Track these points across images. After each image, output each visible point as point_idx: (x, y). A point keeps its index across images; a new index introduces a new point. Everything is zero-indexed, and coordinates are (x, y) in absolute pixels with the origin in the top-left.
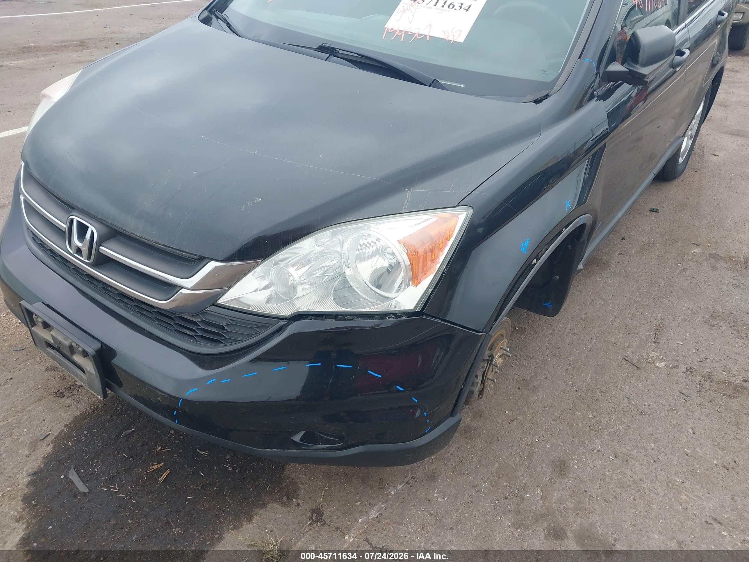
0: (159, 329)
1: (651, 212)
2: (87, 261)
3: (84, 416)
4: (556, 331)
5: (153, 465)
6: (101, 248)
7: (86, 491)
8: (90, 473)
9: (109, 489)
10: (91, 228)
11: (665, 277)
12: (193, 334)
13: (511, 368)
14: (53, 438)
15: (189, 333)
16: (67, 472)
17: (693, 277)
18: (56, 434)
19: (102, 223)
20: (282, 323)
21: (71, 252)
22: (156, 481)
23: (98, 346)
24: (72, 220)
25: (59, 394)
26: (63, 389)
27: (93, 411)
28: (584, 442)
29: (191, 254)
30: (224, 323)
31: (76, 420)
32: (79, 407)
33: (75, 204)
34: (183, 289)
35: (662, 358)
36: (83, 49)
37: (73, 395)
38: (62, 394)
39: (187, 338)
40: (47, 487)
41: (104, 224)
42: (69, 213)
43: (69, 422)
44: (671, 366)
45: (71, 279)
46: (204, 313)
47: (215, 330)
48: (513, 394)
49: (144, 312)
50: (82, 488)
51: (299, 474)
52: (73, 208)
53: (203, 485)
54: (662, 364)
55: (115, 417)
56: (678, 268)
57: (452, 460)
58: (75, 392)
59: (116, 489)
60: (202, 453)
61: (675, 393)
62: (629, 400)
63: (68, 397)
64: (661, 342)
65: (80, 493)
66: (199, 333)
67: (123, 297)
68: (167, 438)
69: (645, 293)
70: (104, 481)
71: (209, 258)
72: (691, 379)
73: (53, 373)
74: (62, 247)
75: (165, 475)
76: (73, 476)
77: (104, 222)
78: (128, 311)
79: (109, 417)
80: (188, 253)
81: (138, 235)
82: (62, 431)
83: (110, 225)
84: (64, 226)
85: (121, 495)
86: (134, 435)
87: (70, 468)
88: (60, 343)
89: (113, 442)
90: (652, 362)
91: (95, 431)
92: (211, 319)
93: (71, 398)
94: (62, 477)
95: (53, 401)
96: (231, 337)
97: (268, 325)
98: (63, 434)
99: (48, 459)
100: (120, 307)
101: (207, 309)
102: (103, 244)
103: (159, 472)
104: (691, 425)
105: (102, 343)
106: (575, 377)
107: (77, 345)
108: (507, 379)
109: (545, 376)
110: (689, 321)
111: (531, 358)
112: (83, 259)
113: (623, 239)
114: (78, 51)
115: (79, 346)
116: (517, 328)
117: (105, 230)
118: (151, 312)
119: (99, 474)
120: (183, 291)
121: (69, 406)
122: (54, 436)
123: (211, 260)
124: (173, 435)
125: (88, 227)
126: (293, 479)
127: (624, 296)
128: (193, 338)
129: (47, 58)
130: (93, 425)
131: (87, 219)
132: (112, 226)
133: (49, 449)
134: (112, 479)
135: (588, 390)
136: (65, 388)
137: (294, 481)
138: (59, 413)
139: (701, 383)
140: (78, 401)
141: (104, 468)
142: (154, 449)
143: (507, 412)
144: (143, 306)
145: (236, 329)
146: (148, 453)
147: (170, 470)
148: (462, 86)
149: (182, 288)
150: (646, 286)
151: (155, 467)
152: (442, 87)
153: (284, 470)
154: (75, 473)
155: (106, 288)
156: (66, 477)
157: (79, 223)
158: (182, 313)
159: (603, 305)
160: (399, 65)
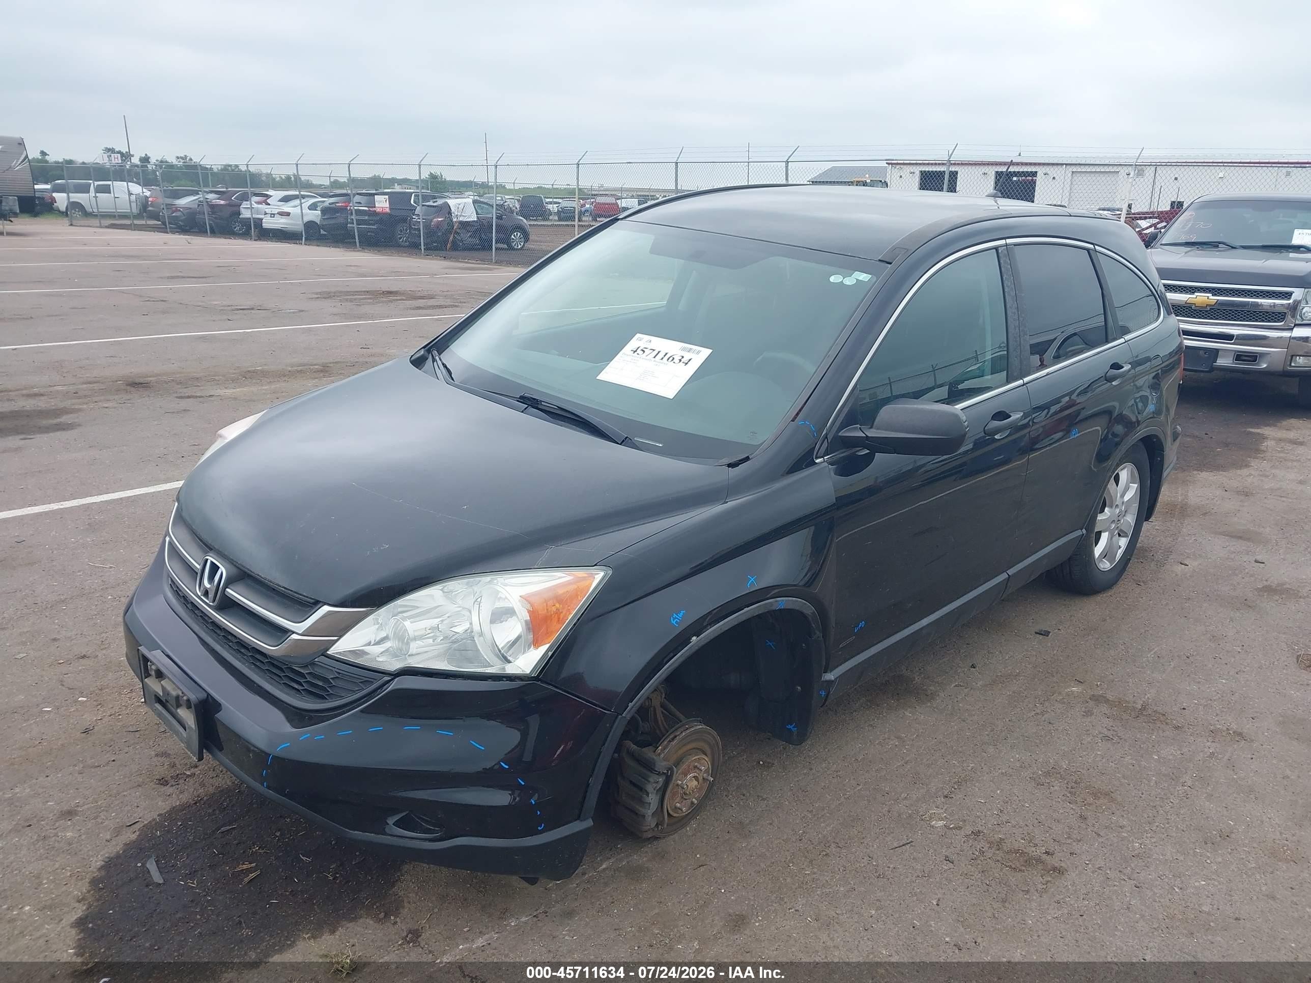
0: (268, 682)
1: (1038, 635)
2: (211, 604)
3: (184, 807)
4: (814, 771)
5: (243, 864)
6: (228, 590)
7: (161, 881)
8: (171, 865)
9: (186, 883)
10: (222, 569)
11: (1007, 720)
12: (300, 688)
13: (730, 808)
14: (141, 826)
15: (296, 686)
16: (146, 861)
17: (1050, 723)
18: (146, 822)
19: (233, 564)
20: (387, 678)
21: (199, 594)
22: (242, 880)
23: (203, 696)
24: (207, 560)
25: (163, 782)
26: (169, 777)
27: (196, 803)
28: (782, 899)
29: (307, 597)
30: (330, 676)
31: (173, 810)
32: (180, 797)
33: (212, 544)
34: (294, 635)
35: (945, 816)
36: (324, 377)
37: (178, 784)
38: (167, 781)
39: (293, 692)
40: (119, 873)
41: (235, 566)
42: (206, 553)
43: (165, 811)
44: (951, 826)
45: (196, 628)
46: (313, 664)
47: (320, 683)
48: (717, 838)
49: (258, 664)
50: (157, 877)
51: (410, 893)
52: (211, 549)
53: (292, 891)
54: (941, 823)
55: (217, 812)
56: (1035, 709)
57: (602, 900)
58: (181, 781)
59: (194, 884)
60: (304, 858)
61: (939, 858)
62: (870, 859)
63: (172, 786)
64: (955, 798)
65: (154, 883)
66: (306, 686)
67: (241, 646)
68: (269, 839)
69: (966, 737)
70: (184, 875)
71: (322, 602)
72: (970, 845)
73: (163, 759)
74: (193, 591)
75: (252, 875)
76: (152, 866)
77: (235, 563)
78: (244, 664)
79: (210, 811)
80: (305, 596)
81: (262, 576)
82: (154, 820)
83: (239, 566)
84: (198, 567)
85: (197, 891)
86: (233, 833)
87: (149, 857)
88: (168, 695)
89: (206, 836)
90: (928, 819)
91: (190, 823)
92: (318, 671)
93: (174, 787)
94: (139, 865)
95: (154, 789)
96: (336, 692)
97: (372, 680)
98: (153, 823)
99: (128, 846)
100: (237, 659)
101: (316, 660)
102: (229, 586)
103: (249, 871)
104: (939, 896)
105: (208, 695)
106: (810, 827)
107: (182, 693)
108: (717, 820)
109: (771, 822)
110: (1011, 776)
111: (764, 799)
112: (208, 602)
113: (973, 666)
114: (317, 378)
115: (185, 695)
116: (761, 763)
117: (234, 570)
118: (263, 663)
119: (181, 868)
120: (294, 636)
121: (169, 795)
122: (143, 824)
123: (325, 604)
124: (277, 837)
125: (219, 568)
126: (399, 897)
127: (933, 738)
128: (299, 693)
129: (273, 387)
130: (191, 818)
131: (220, 560)
132: (242, 568)
133: (134, 837)
134: (192, 875)
135: (820, 843)
136: (171, 777)
137: (401, 898)
138: (157, 801)
139: (983, 850)
140: (182, 792)
141: (188, 861)
142: (250, 849)
143: (698, 856)
144: (258, 656)
145: (340, 683)
146: (242, 851)
147: (261, 872)
148: (661, 445)
149: (294, 632)
150: (973, 730)
151: (245, 867)
152: (634, 446)
153: (393, 885)
154: (155, 863)
155: (227, 636)
156: (143, 865)
157: (212, 563)
158: (292, 663)
159: (896, 745)
160: (594, 420)
